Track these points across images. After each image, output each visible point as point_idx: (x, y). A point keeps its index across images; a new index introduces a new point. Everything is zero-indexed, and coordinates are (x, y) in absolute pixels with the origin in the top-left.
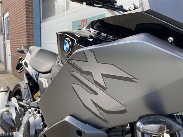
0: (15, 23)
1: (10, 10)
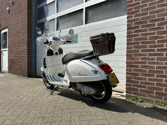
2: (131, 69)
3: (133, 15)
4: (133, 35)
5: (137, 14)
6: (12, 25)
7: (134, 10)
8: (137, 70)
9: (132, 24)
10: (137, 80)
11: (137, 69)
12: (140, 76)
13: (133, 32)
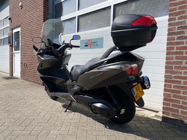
0: (29, 37)
1: (22, 27)
2: (171, 85)
3: (177, 17)
4: (176, 42)
5: (182, 16)
6: (26, 24)
7: (178, 11)
8: (178, 87)
9: (175, 28)
10: (177, 99)
11: (178, 85)
12: (182, 95)
13: (176, 38)
